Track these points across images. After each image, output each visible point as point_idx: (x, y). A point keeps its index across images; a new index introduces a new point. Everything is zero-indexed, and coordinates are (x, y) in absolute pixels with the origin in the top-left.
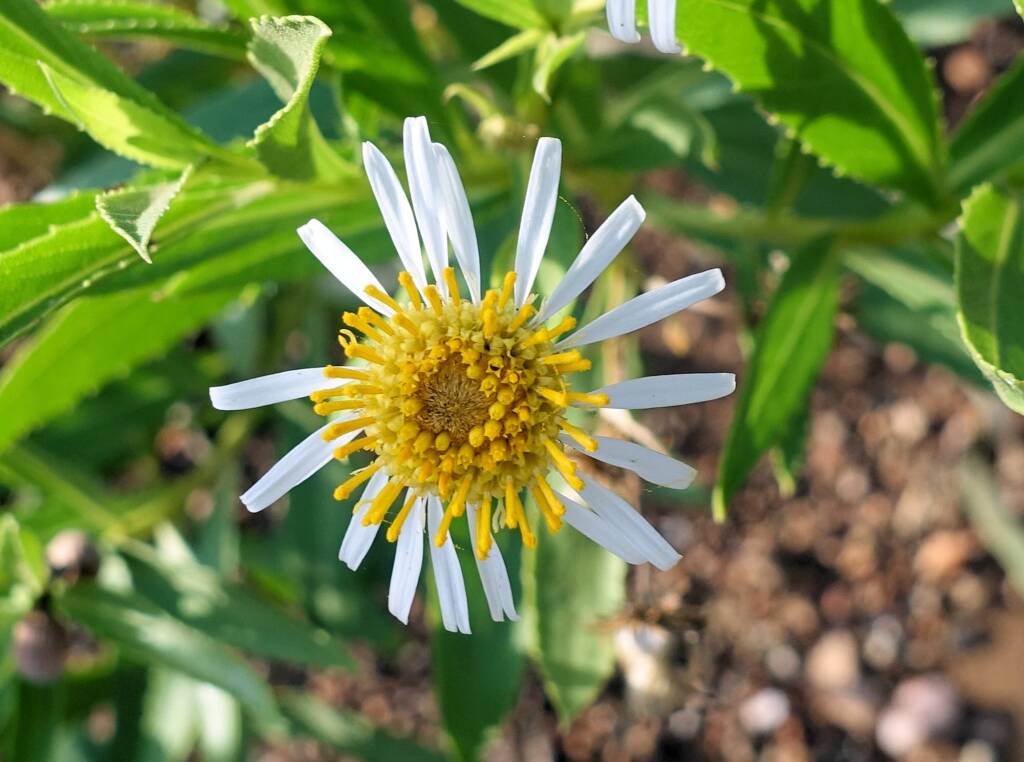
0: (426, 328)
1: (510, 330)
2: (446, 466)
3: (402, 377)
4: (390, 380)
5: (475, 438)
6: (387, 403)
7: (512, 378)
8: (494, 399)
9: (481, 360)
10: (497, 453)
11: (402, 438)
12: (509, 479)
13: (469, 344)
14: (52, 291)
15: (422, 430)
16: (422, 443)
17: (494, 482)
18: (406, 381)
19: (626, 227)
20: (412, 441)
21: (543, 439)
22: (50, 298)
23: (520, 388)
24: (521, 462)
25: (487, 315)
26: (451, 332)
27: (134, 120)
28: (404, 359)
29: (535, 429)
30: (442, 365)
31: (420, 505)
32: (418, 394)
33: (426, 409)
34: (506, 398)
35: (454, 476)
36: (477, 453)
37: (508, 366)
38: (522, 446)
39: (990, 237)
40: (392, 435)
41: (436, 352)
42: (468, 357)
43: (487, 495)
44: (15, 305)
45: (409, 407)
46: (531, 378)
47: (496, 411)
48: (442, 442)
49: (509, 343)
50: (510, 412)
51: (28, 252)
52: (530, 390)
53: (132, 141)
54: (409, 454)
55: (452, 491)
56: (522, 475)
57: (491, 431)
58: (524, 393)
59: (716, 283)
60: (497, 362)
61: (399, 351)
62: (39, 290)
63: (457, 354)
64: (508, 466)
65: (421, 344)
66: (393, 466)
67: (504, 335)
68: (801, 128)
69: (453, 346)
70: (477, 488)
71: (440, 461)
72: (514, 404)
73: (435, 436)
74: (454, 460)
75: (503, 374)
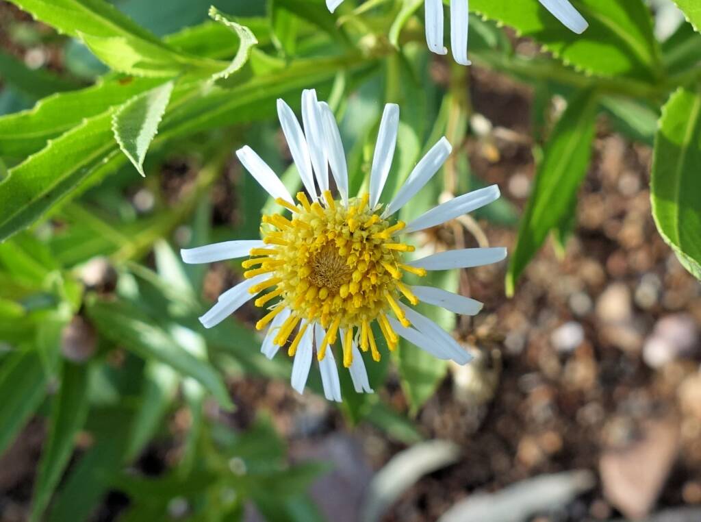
0: (314, 223)
1: (365, 226)
2: (326, 309)
3: (299, 254)
4: (291, 254)
5: (343, 292)
6: (290, 269)
7: (366, 257)
8: (356, 268)
9: (348, 244)
10: (357, 302)
11: (298, 290)
12: (364, 317)
13: (340, 235)
14: (84, 162)
15: (311, 285)
16: (310, 295)
17: (356, 317)
18: (301, 256)
19: (440, 157)
20: (305, 293)
21: (385, 292)
22: (83, 167)
23: (371, 262)
24: (372, 306)
25: (351, 211)
26: (329, 226)
27: (138, 49)
28: (299, 242)
29: (381, 287)
30: (323, 248)
31: (310, 327)
32: (309, 263)
33: (314, 272)
34: (362, 268)
35: (331, 314)
36: (345, 300)
37: (363, 248)
38: (373, 298)
39: (679, 128)
40: (292, 288)
41: (319, 241)
42: (339, 243)
43: (351, 326)
44: (61, 173)
45: (303, 272)
46: (378, 255)
47: (356, 276)
48: (323, 293)
49: (365, 234)
50: (365, 276)
51: (69, 137)
52: (378, 262)
53: (138, 65)
54: (303, 299)
55: (329, 322)
56: (373, 314)
57: (353, 289)
58: (374, 265)
59: (494, 194)
60: (357, 246)
61: (297, 237)
62: (76, 161)
63: (333, 240)
64: (364, 308)
65: (311, 233)
66: (293, 305)
67: (363, 229)
68: (562, 51)
69: (330, 236)
70: (345, 321)
71: (321, 306)
72: (367, 273)
73: (319, 289)
74: (330, 306)
75: (361, 254)
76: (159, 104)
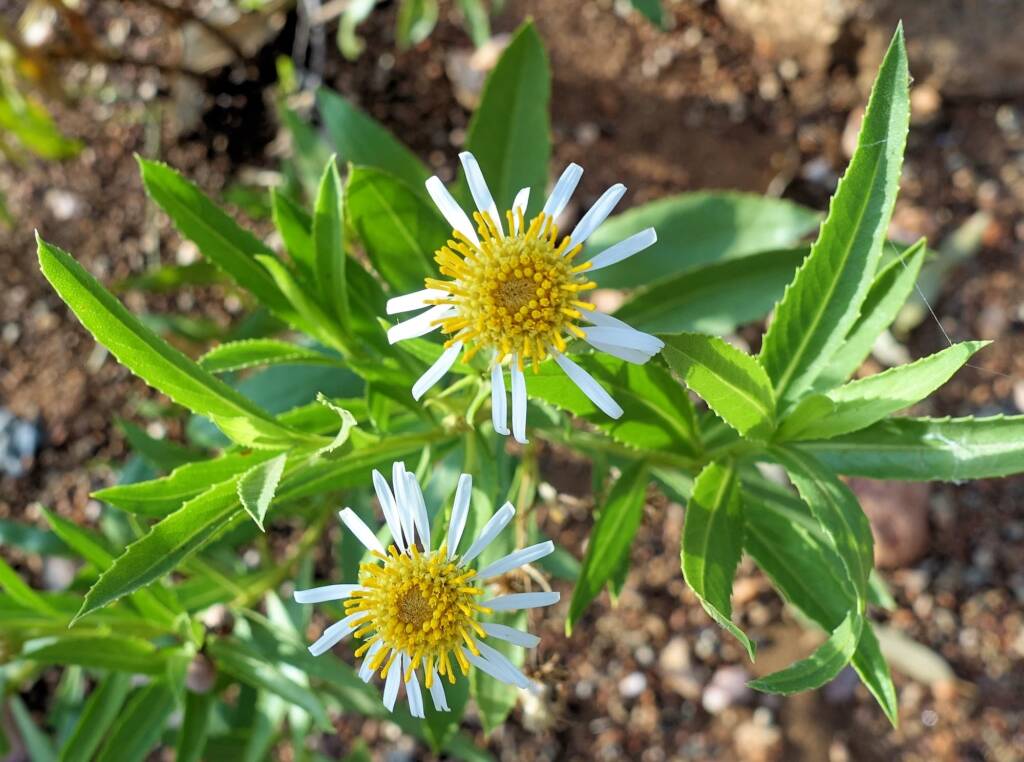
0: (402, 571)
1: (444, 573)
2: (411, 641)
3: (389, 596)
4: (384, 596)
5: (426, 627)
6: (382, 608)
7: (444, 598)
8: (436, 608)
9: (430, 588)
10: (437, 636)
11: (389, 625)
12: (443, 647)
13: (423, 580)
14: (213, 520)
15: (399, 621)
16: (399, 629)
17: (436, 648)
18: (392, 598)
19: (505, 518)
20: (395, 627)
21: (460, 628)
22: (212, 524)
23: (448, 603)
24: (449, 639)
25: (432, 560)
26: (414, 573)
27: (257, 427)
28: (390, 586)
29: (456, 623)
30: (409, 591)
31: (399, 656)
32: (398, 603)
33: (402, 611)
34: (441, 608)
35: (415, 645)
36: (427, 634)
37: (442, 591)
38: (449, 632)
39: (710, 495)
40: (384, 623)
41: (406, 585)
42: (423, 587)
43: (432, 655)
44: (195, 529)
45: (393, 611)
46: (454, 598)
47: (436, 614)
48: (409, 628)
49: (443, 580)
50: (443, 614)
51: (201, 500)
52: (454, 603)
53: (257, 440)
54: (393, 633)
55: (415, 651)
56: (449, 645)
57: (433, 624)
58: (451, 605)
59: (549, 548)
60: (437, 589)
61: (388, 582)
62: (206, 520)
63: (417, 585)
64: (443, 641)
65: (399, 579)
66: (384, 638)
67: (441, 576)
68: (612, 431)
69: (415, 581)
70: (427, 651)
71: (408, 638)
72: (446, 611)
73: (406, 624)
74: (415, 638)
75: (440, 596)
76: (275, 472)
